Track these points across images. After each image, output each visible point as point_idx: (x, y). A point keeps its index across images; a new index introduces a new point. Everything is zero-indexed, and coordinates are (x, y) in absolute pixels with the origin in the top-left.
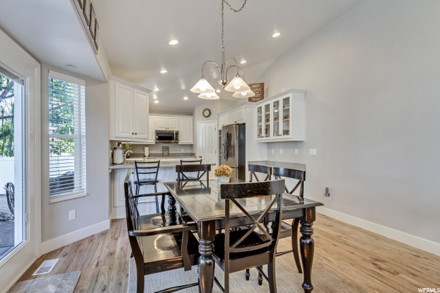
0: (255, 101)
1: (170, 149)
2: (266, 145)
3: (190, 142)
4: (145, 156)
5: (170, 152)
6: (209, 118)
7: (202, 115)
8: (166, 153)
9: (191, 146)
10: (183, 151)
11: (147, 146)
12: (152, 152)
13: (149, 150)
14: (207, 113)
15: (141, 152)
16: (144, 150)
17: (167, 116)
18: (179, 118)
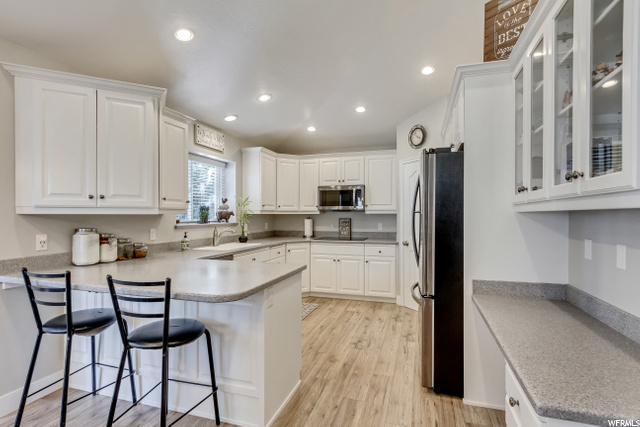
1: (353, 223)
2: (565, 222)
3: (391, 207)
5: (353, 230)
7: (409, 144)
8: (344, 231)
9: (395, 218)
14: (418, 137)
17: (342, 156)
18: (367, 157)
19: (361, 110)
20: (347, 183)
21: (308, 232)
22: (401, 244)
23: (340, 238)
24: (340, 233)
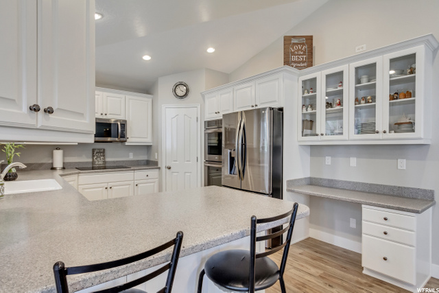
0: (300, 68)
1: (107, 153)
2: (309, 150)
3: (147, 140)
4: (53, 169)
5: (107, 159)
6: (186, 99)
7: (172, 94)
8: (99, 162)
9: (148, 147)
10: (131, 157)
11: (58, 148)
12: (70, 160)
13: (64, 155)
14: (181, 91)
15: (46, 160)
16: (52, 156)
17: (105, 91)
18: (127, 97)
19: (147, 58)
20: (108, 117)
21: (58, 163)
22: (163, 169)
23: (93, 168)
24: (93, 162)
